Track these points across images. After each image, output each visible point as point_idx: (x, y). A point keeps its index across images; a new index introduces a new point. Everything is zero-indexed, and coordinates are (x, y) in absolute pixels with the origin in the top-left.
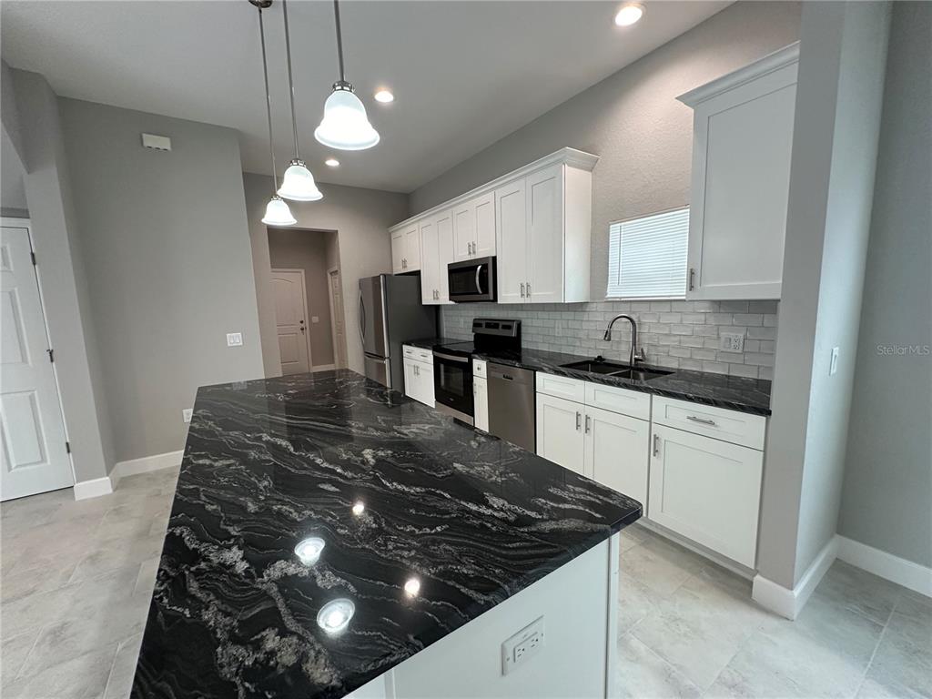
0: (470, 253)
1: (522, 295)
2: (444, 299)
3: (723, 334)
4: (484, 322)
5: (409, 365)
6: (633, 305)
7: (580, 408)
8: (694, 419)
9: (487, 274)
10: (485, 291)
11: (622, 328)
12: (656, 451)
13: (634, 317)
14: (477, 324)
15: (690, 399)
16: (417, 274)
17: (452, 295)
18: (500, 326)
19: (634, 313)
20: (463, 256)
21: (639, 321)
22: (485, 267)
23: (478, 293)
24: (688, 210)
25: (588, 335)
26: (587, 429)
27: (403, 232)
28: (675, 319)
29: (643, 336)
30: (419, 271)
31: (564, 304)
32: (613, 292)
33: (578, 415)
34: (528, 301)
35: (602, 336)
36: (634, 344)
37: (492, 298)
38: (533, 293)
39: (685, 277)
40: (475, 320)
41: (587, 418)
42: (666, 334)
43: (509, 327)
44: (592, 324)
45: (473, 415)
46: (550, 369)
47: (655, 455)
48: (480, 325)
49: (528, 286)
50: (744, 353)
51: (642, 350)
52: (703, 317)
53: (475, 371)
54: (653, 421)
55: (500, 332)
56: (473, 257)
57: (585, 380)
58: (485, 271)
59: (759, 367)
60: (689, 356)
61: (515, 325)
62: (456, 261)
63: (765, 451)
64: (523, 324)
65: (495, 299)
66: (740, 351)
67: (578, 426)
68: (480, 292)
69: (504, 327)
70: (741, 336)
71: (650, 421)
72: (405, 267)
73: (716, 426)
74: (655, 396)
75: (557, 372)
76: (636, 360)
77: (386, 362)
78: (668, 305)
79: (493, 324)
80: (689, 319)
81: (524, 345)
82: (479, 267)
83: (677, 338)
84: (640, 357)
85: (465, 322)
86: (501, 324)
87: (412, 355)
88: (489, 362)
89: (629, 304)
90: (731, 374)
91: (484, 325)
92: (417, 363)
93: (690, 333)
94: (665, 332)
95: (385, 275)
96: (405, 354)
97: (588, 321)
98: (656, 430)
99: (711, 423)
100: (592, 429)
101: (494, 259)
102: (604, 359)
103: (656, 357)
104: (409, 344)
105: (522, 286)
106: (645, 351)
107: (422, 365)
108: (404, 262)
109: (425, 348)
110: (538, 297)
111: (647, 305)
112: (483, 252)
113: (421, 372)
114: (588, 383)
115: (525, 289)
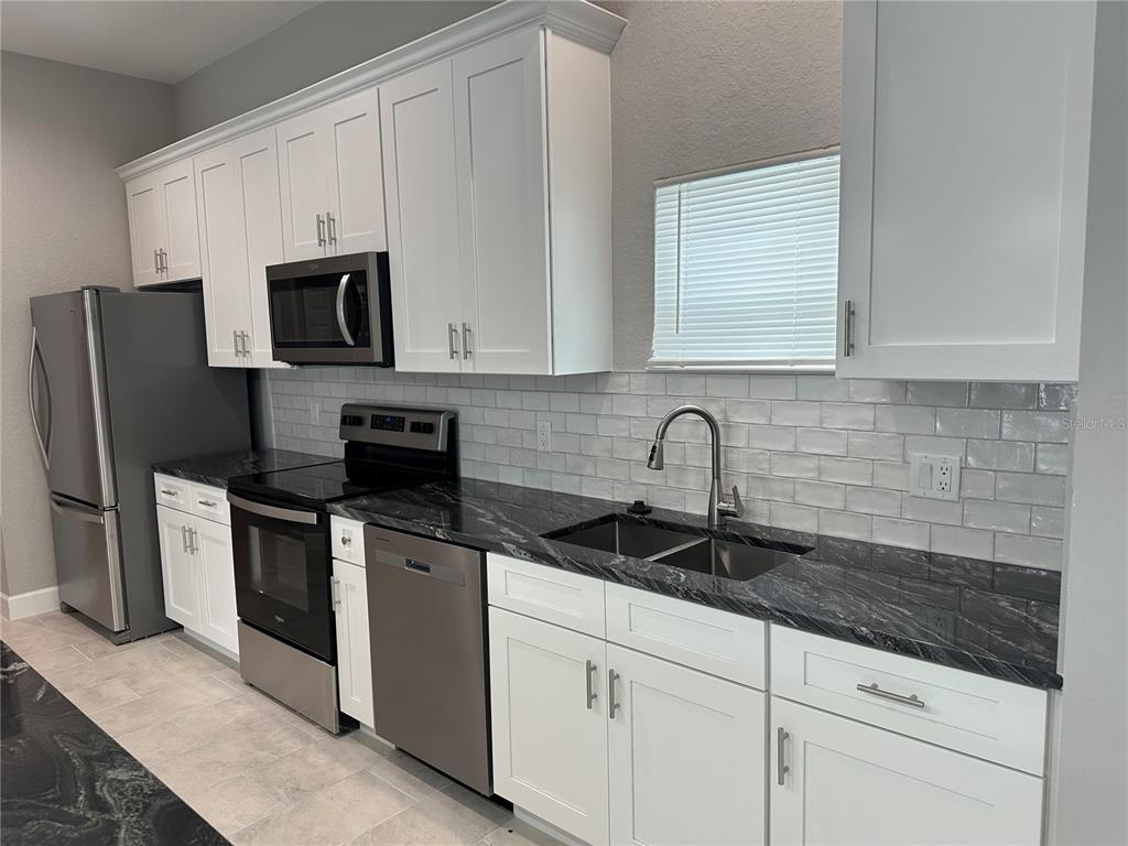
0: (322, 241)
1: (453, 353)
2: (261, 355)
3: (916, 455)
4: (368, 416)
5: (170, 526)
6: (711, 381)
7: (596, 652)
8: (873, 690)
9: (365, 295)
10: (362, 339)
11: (689, 437)
12: (783, 770)
13: (713, 410)
14: (350, 419)
15: (863, 640)
16: (194, 287)
17: (281, 346)
18: (407, 426)
19: (714, 399)
20: (304, 248)
21: (726, 419)
22: (359, 278)
23: (344, 344)
24: (838, 158)
25: (611, 451)
26: (614, 706)
27: (155, 180)
28: (806, 416)
29: (734, 456)
30: (200, 282)
31: (553, 378)
32: (666, 348)
33: (591, 668)
34: (467, 368)
35: (644, 455)
36: (716, 475)
37: (378, 356)
38: (480, 350)
39: (831, 321)
40: (345, 405)
41: (613, 677)
42: (788, 453)
43: (429, 429)
44: (622, 424)
45: (333, 661)
46: (520, 546)
47: (781, 782)
48: (358, 421)
49: (466, 330)
50: (962, 500)
51: (735, 489)
52: (868, 414)
53: (337, 549)
54: (773, 691)
55: (406, 439)
56: (329, 252)
57: (607, 578)
58: (360, 289)
59: (995, 533)
60: (840, 505)
61: (442, 424)
62: (288, 261)
63: (1046, 778)
64: (461, 420)
65: (389, 360)
66: (953, 496)
67: (591, 697)
68: (350, 341)
69: (416, 427)
70: (954, 461)
71: (768, 691)
72: (162, 269)
73: (929, 710)
74: (776, 629)
75: (539, 556)
76: (723, 513)
77: (108, 519)
78: (790, 383)
79: (388, 418)
80: (839, 419)
81: (466, 471)
82: (345, 279)
83: (811, 464)
84: (732, 508)
85: (322, 412)
86: (410, 419)
87: (180, 501)
88: (371, 524)
89: (702, 380)
90: (936, 549)
91: (368, 422)
92: (192, 522)
93: (841, 451)
94: (784, 448)
95: (97, 291)
96: (161, 497)
97: (612, 416)
98: (783, 714)
99: (913, 701)
100: (626, 706)
101: (383, 259)
102: (649, 510)
103: (766, 506)
104: (168, 470)
105: (452, 330)
106: (742, 491)
107: (202, 528)
108: (161, 255)
109: (210, 483)
110: (491, 358)
111: (742, 382)
112: (353, 241)
113: (201, 543)
114: (611, 586)
115: (460, 339)
